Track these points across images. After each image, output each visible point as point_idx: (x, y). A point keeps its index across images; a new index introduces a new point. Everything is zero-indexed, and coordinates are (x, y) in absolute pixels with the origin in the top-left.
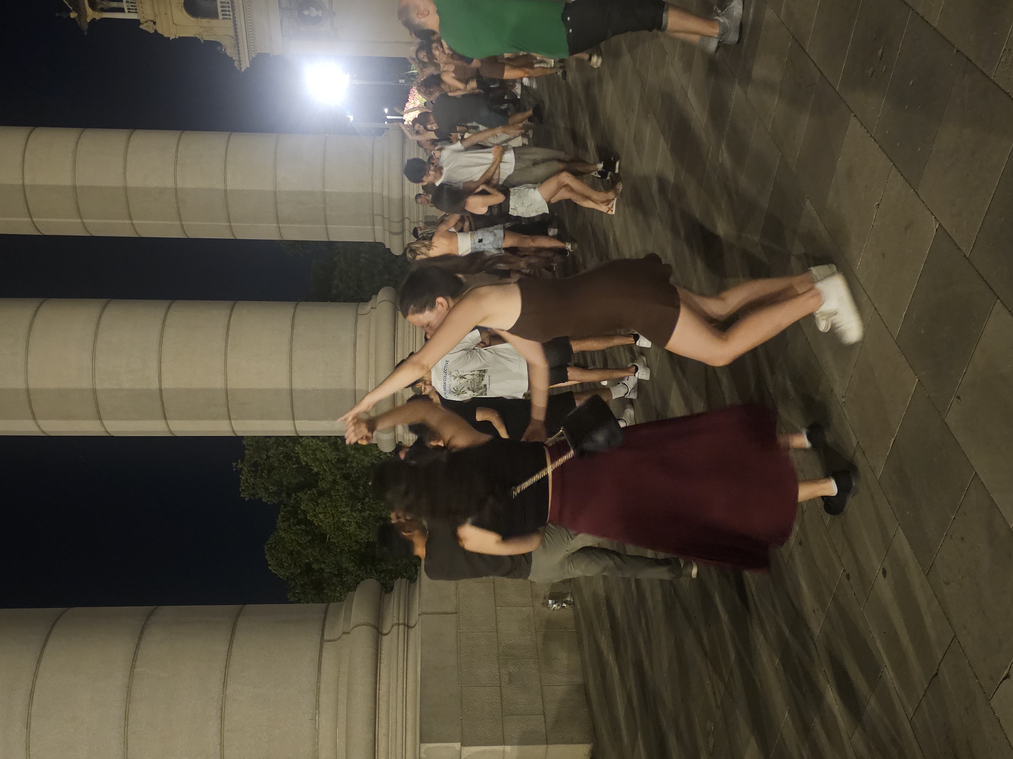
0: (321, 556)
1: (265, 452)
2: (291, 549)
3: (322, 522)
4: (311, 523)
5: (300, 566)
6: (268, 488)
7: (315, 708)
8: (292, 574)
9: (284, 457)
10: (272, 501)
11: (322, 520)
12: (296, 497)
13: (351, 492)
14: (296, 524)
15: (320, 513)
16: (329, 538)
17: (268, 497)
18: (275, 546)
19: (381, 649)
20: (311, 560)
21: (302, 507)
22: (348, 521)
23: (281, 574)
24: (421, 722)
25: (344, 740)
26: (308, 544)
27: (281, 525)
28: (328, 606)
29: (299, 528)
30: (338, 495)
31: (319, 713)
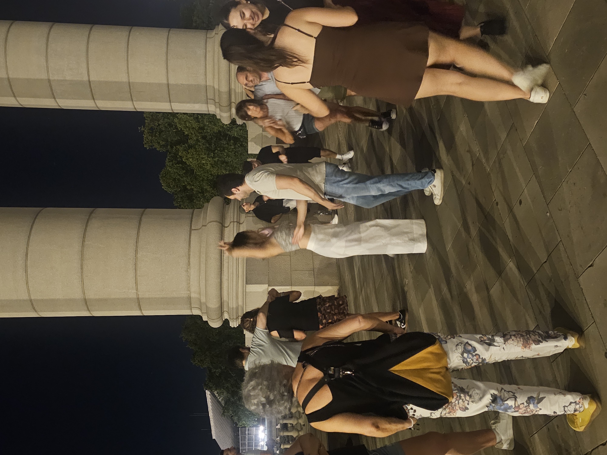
0: (191, 182)
1: (157, 122)
2: (174, 177)
3: (191, 163)
4: (185, 163)
5: (180, 187)
6: (159, 142)
7: (188, 265)
8: (176, 191)
9: (168, 125)
10: (162, 150)
11: (192, 162)
12: (175, 148)
13: (207, 146)
14: (177, 164)
15: (190, 158)
16: (196, 172)
17: (160, 148)
18: (165, 175)
19: (224, 235)
20: (186, 184)
21: (179, 154)
22: (206, 163)
23: (169, 190)
24: (246, 274)
25: (204, 282)
26: (184, 175)
27: (168, 163)
28: (193, 211)
29: (178, 165)
30: (200, 148)
31: (190, 267)
